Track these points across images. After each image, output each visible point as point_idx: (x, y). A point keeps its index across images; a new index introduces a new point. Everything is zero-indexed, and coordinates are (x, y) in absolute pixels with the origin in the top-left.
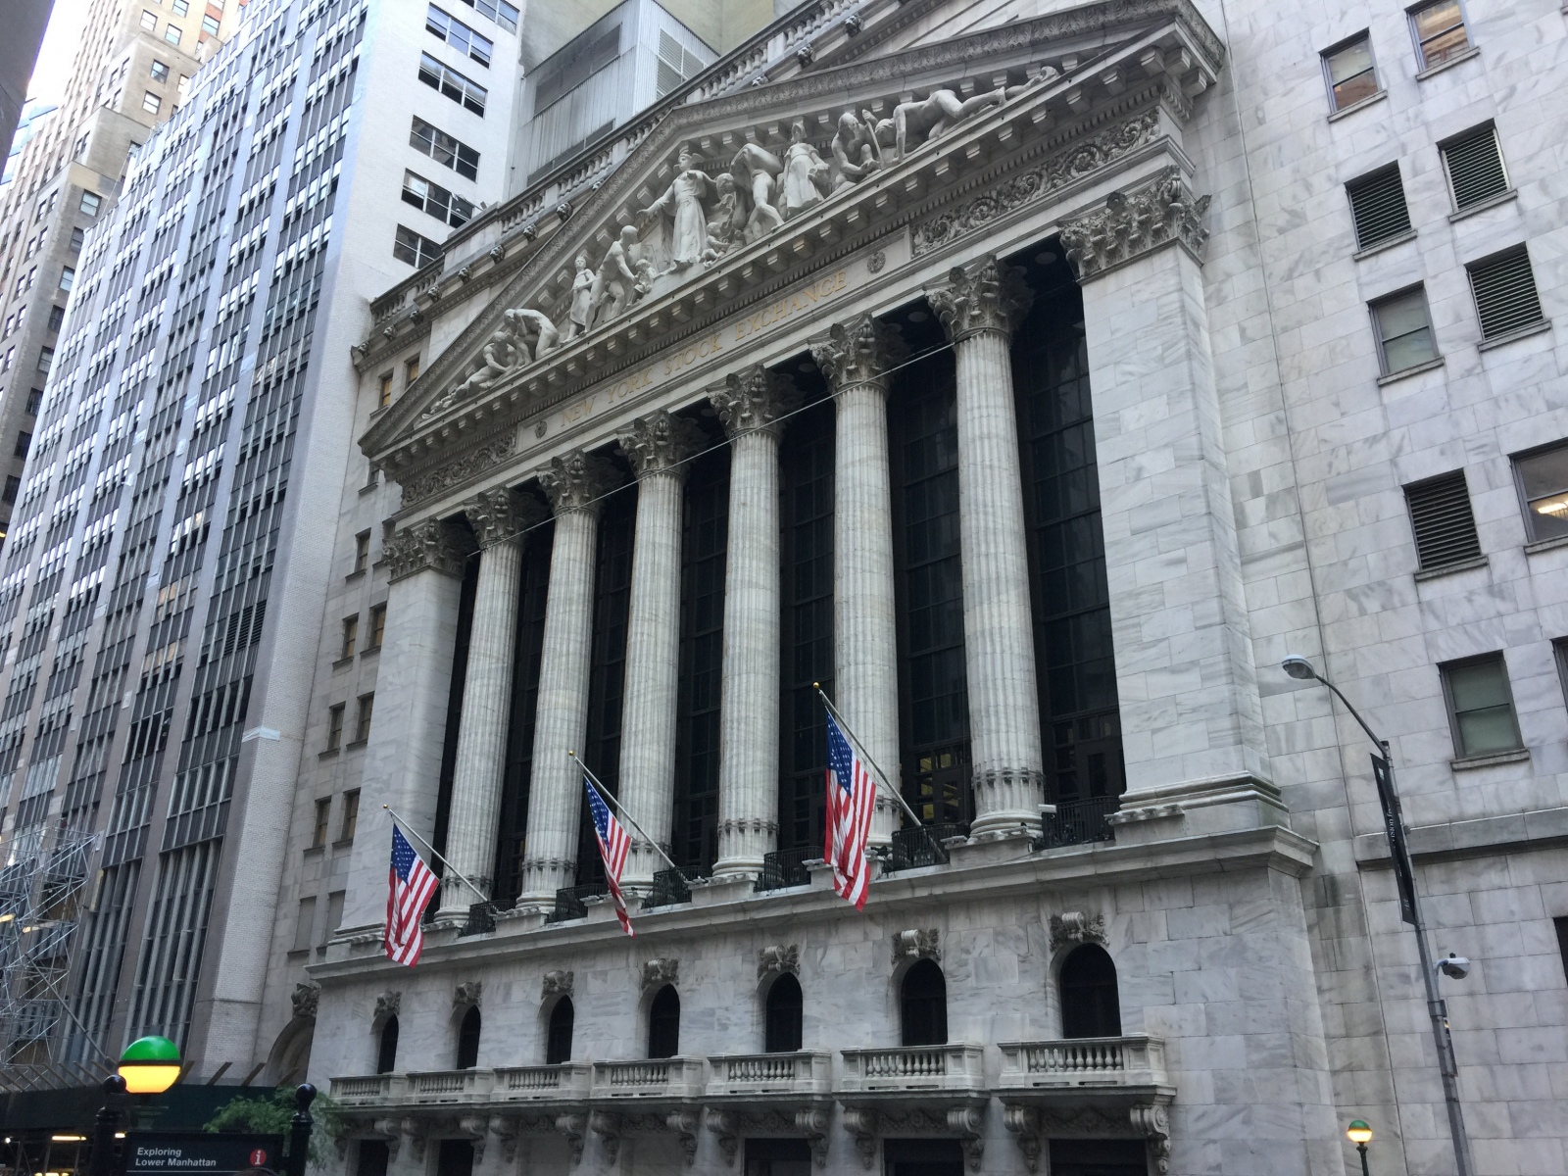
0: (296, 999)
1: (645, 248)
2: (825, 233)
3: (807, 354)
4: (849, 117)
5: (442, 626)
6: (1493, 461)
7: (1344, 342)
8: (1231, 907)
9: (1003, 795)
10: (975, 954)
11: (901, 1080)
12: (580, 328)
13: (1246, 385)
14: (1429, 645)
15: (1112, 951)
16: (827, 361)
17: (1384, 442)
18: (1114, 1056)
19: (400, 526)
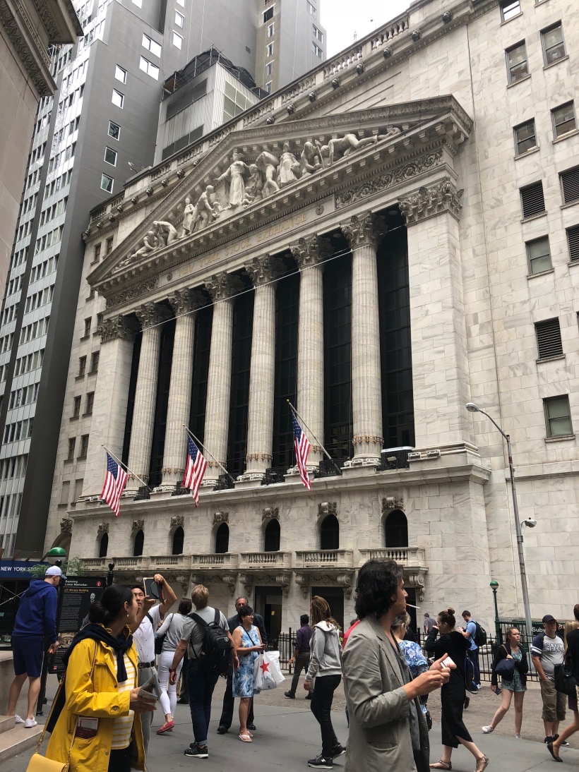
0: (62, 525)
1: (217, 196)
2: (297, 195)
3: (288, 250)
4: (308, 143)
5: (125, 363)
6: (570, 314)
7: (515, 259)
8: (454, 496)
9: (366, 447)
10: (351, 513)
11: (319, 564)
12: (187, 232)
13: (474, 275)
14: (540, 391)
15: (406, 513)
16: (297, 254)
17: (528, 304)
18: (404, 555)
19: (106, 317)
